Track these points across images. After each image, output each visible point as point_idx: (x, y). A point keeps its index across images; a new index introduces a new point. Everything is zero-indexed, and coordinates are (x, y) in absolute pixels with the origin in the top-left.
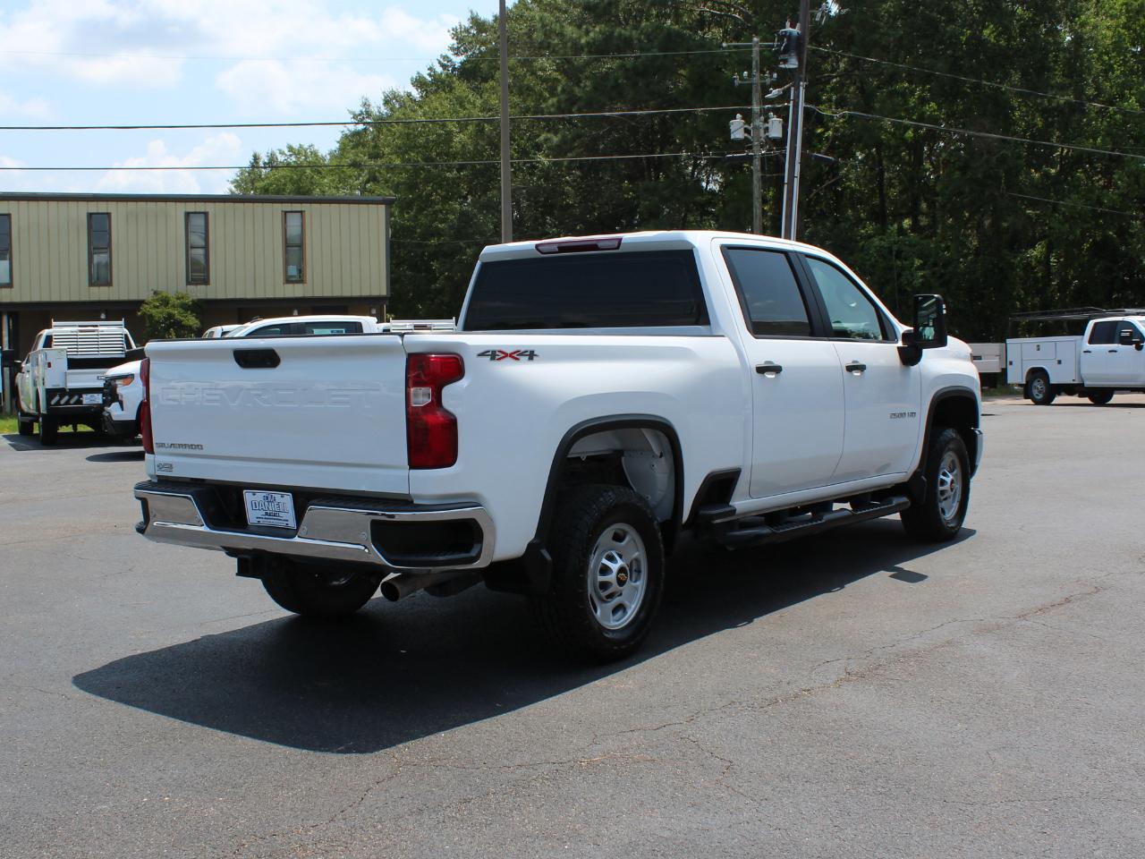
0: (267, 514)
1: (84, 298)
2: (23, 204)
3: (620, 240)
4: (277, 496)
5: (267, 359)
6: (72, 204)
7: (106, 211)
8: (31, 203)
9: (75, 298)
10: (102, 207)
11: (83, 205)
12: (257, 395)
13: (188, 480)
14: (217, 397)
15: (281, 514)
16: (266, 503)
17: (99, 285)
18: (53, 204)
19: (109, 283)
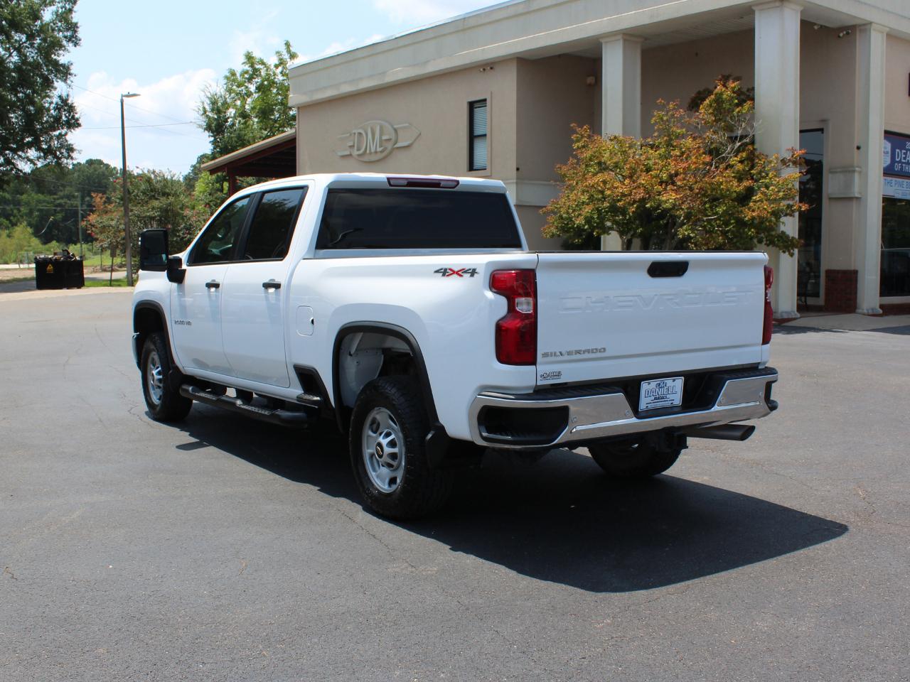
0: (655, 399)
3: (458, 182)
4: (669, 382)
5: (678, 269)
12: (669, 299)
13: (550, 387)
14: (631, 303)
15: (668, 396)
16: (657, 390)
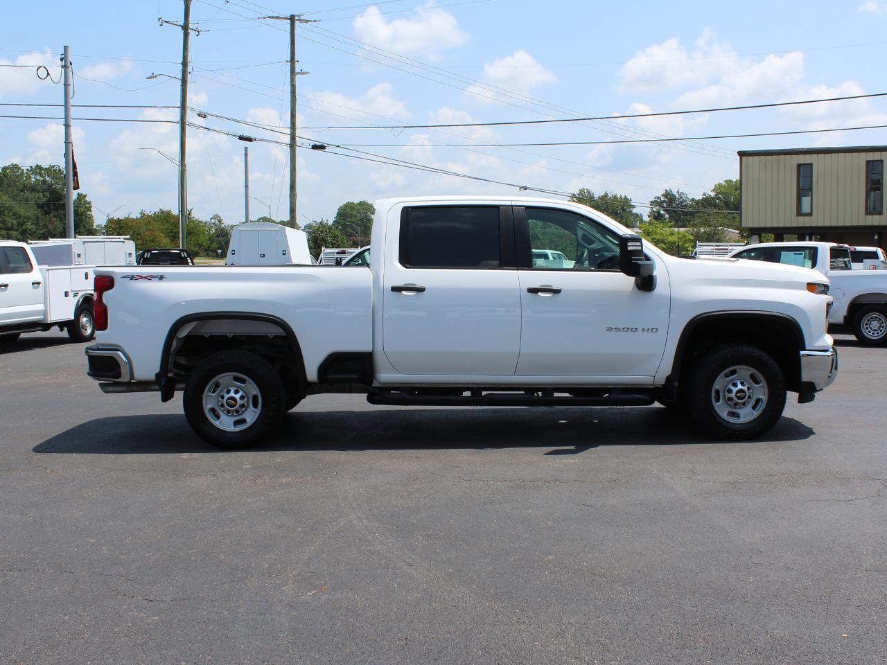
1: (862, 223)
2: (821, 156)
6: (855, 155)
7: (879, 159)
8: (826, 155)
9: (855, 224)
10: (876, 156)
11: (863, 154)
17: (873, 214)
18: (842, 155)
19: (880, 213)
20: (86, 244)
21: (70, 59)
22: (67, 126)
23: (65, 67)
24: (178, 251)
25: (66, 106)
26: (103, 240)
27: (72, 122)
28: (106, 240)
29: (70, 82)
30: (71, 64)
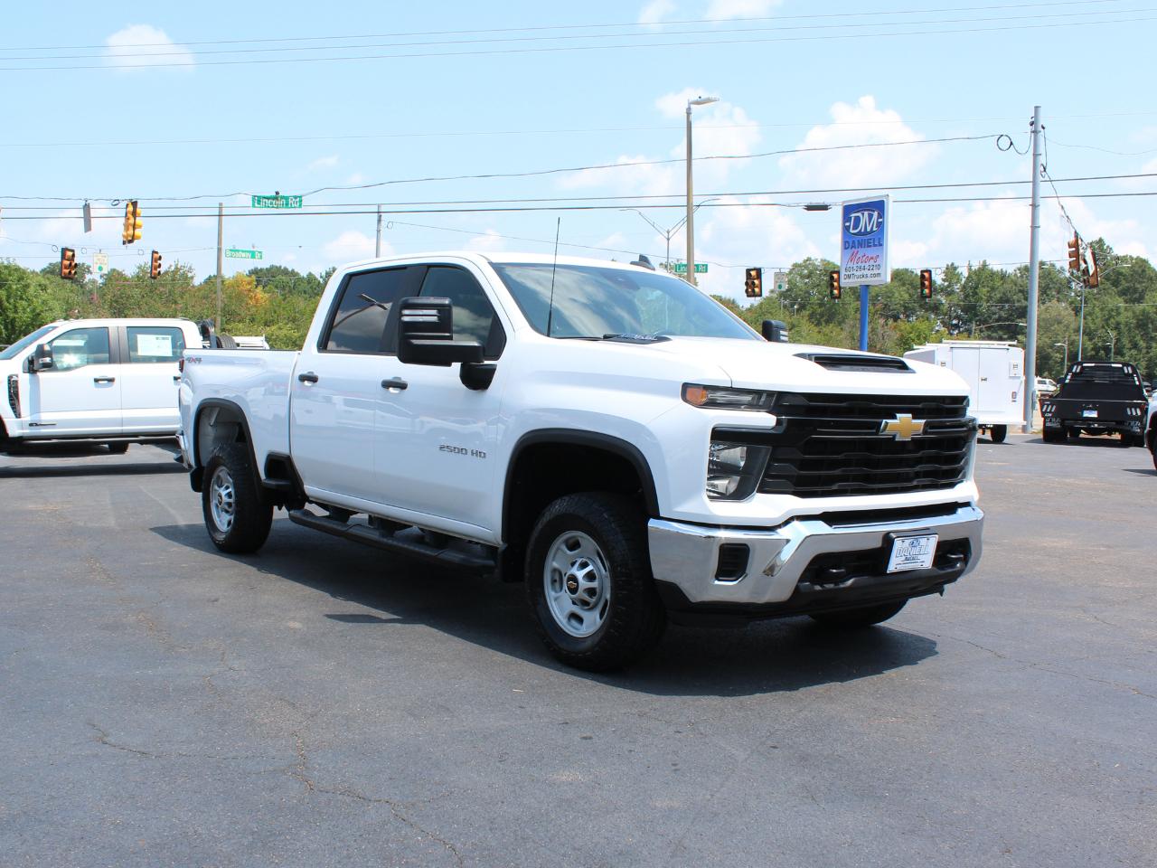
20: (955, 350)
21: (1042, 122)
22: (1034, 206)
23: (1035, 132)
24: (1120, 366)
25: (1034, 182)
26: (978, 346)
27: (1041, 202)
28: (982, 346)
29: (1041, 150)
30: (1043, 128)
